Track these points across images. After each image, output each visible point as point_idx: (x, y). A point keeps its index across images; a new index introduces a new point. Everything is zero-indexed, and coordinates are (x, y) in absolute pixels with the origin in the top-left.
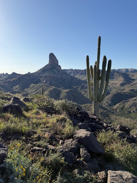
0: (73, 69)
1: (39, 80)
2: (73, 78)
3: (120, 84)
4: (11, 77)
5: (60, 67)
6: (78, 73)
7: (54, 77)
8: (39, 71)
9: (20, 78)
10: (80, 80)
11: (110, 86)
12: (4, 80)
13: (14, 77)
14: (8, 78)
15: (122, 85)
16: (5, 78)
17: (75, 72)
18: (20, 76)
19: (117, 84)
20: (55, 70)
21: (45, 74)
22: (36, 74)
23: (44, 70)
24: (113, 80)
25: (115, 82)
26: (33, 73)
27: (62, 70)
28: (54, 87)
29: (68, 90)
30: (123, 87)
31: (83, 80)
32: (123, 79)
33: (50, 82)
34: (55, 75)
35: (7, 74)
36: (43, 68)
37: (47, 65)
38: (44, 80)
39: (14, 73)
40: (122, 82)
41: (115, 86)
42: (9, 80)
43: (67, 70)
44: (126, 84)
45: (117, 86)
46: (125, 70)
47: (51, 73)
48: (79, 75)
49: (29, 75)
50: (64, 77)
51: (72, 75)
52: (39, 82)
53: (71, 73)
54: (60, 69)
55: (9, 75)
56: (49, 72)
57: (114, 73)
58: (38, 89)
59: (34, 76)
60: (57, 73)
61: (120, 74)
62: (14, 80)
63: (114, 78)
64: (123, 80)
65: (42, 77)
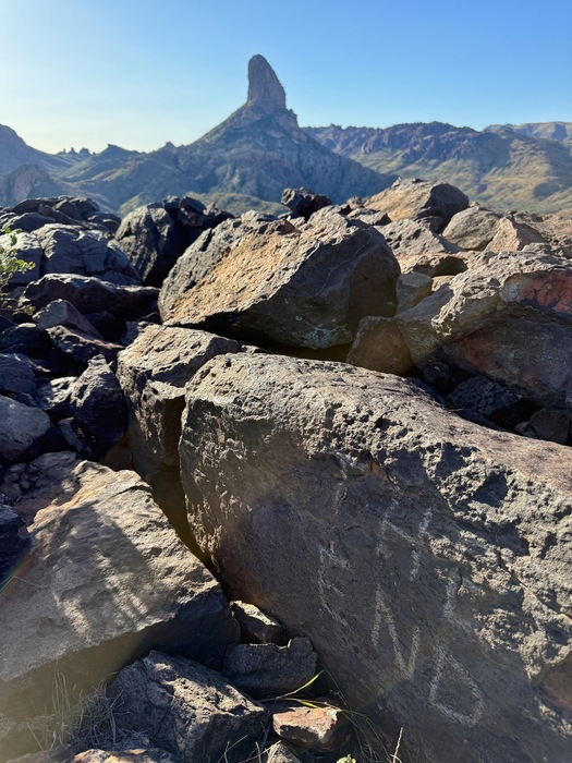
0: (339, 128)
1: (213, 174)
2: (346, 166)
3: (531, 187)
4: (107, 164)
5: (292, 116)
6: (361, 141)
7: (271, 162)
8: (211, 136)
9: (140, 169)
10: (374, 174)
11: (491, 197)
12: (82, 178)
13: (116, 165)
14: (95, 171)
15: (542, 192)
16: (80, 169)
17: (351, 139)
18: (138, 159)
19: (520, 188)
21: (233, 152)
22: (198, 152)
23: (230, 132)
24: (507, 171)
25: (514, 180)
26: (182, 148)
27: (300, 130)
30: (544, 202)
31: (385, 171)
32: (546, 167)
33: (259, 184)
34: (275, 155)
35: (85, 151)
36: (224, 124)
37: (239, 113)
38: (232, 176)
39: (112, 148)
40: (542, 180)
41: (510, 197)
42: (99, 176)
43: (317, 130)
44: (556, 189)
45: (519, 198)
46: (552, 130)
47: (257, 147)
48: (365, 153)
49: (168, 154)
50: (312, 163)
51: (337, 149)
52: (215, 184)
53: (332, 144)
54: (292, 124)
55: (96, 157)
56: (248, 142)
57: (510, 140)
59: (191, 158)
60: (280, 146)
61: (534, 148)
62: (120, 178)
63: (509, 165)
64: (548, 173)
65: (223, 161)
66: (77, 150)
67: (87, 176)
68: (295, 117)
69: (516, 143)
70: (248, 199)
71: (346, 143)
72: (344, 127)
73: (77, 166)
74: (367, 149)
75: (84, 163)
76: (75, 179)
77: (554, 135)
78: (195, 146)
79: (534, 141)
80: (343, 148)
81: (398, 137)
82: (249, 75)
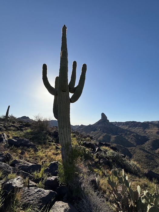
1: (96, 129)
2: (118, 128)
3: (156, 132)
5: (108, 121)
6: (121, 124)
7: (105, 127)
8: (96, 123)
9: (85, 128)
11: (147, 134)
13: (82, 127)
16: (77, 128)
19: (153, 132)
20: (105, 123)
21: (99, 125)
24: (149, 129)
26: (92, 125)
28: (106, 134)
29: (115, 136)
31: (125, 129)
32: (158, 128)
33: (103, 130)
37: (100, 120)
38: (99, 129)
39: (82, 125)
40: (158, 131)
41: (151, 134)
47: (103, 125)
49: (90, 126)
50: (112, 127)
55: (79, 126)
57: (149, 124)
58: (96, 135)
72: (117, 122)
77: (158, 123)
79: (154, 124)
80: (117, 125)
81: (127, 123)
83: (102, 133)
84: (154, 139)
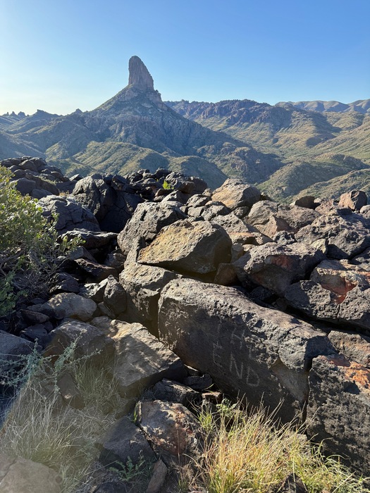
0: (187, 102)
1: (107, 130)
2: (192, 126)
3: (305, 140)
4: (36, 123)
5: (157, 94)
6: (201, 111)
7: (145, 123)
8: (106, 106)
9: (59, 126)
10: (209, 132)
11: (281, 145)
12: (20, 131)
13: (43, 123)
14: (29, 127)
15: (311, 143)
16: (19, 126)
17: (195, 109)
18: (58, 120)
19: (298, 140)
20: (146, 105)
21: (120, 116)
22: (97, 116)
23: (118, 103)
24: (290, 130)
25: (295, 135)
26: (87, 113)
27: (163, 103)
28: (149, 151)
29: (185, 159)
30: (313, 149)
31: (216, 129)
32: (313, 128)
33: (137, 137)
34: (147, 119)
35: (22, 114)
36: (114, 98)
37: (124, 92)
38: (120, 131)
39: (40, 113)
40: (311, 136)
41: (293, 146)
42: (31, 130)
43: (174, 104)
44: (320, 141)
45: (298, 146)
46: (316, 106)
47: (136, 113)
48: (204, 118)
49: (78, 117)
50: (171, 124)
51: (186, 116)
52: (109, 136)
53: (183, 112)
54: (158, 99)
55: (29, 118)
56: (130, 110)
57: (291, 111)
58: (110, 154)
59: (93, 119)
60: (150, 113)
61: (305, 116)
62: (46, 131)
63: (291, 126)
64: (314, 132)
65: (114, 122)
66: (17, 113)
67: (24, 130)
68: (159, 95)
69: (295, 113)
70: (130, 146)
71: (191, 112)
72: (190, 102)
73: (17, 123)
74: (205, 116)
75: (21, 122)
76: (14, 133)
77: (317, 109)
78: (95, 112)
79: (306, 112)
80: (190, 115)
81: (224, 108)
82: (129, 69)
83: (136, 149)
84: (299, 164)
